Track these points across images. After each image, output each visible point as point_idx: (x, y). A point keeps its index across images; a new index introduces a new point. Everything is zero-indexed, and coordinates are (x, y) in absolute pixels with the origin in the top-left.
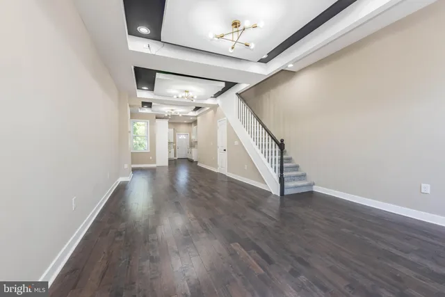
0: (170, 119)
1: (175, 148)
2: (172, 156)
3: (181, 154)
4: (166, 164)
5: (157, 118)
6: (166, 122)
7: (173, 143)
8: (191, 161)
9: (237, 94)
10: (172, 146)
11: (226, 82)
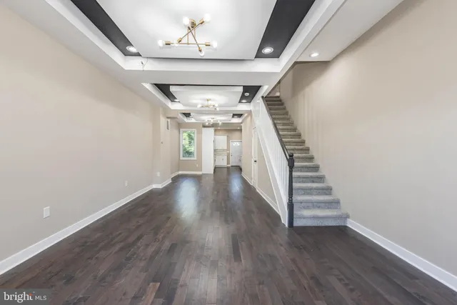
1: (228, 154)
2: (225, 164)
5: (203, 127)
6: (212, 130)
7: (227, 150)
9: (263, 97)
11: (244, 86)
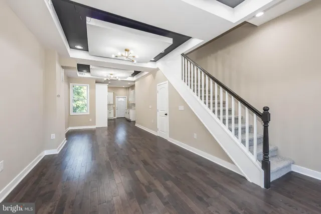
0: (109, 84)
1: (114, 108)
2: (112, 116)
3: (120, 114)
4: (106, 125)
5: (96, 82)
6: (105, 86)
7: (113, 105)
8: (129, 121)
9: (183, 55)
10: (112, 107)
